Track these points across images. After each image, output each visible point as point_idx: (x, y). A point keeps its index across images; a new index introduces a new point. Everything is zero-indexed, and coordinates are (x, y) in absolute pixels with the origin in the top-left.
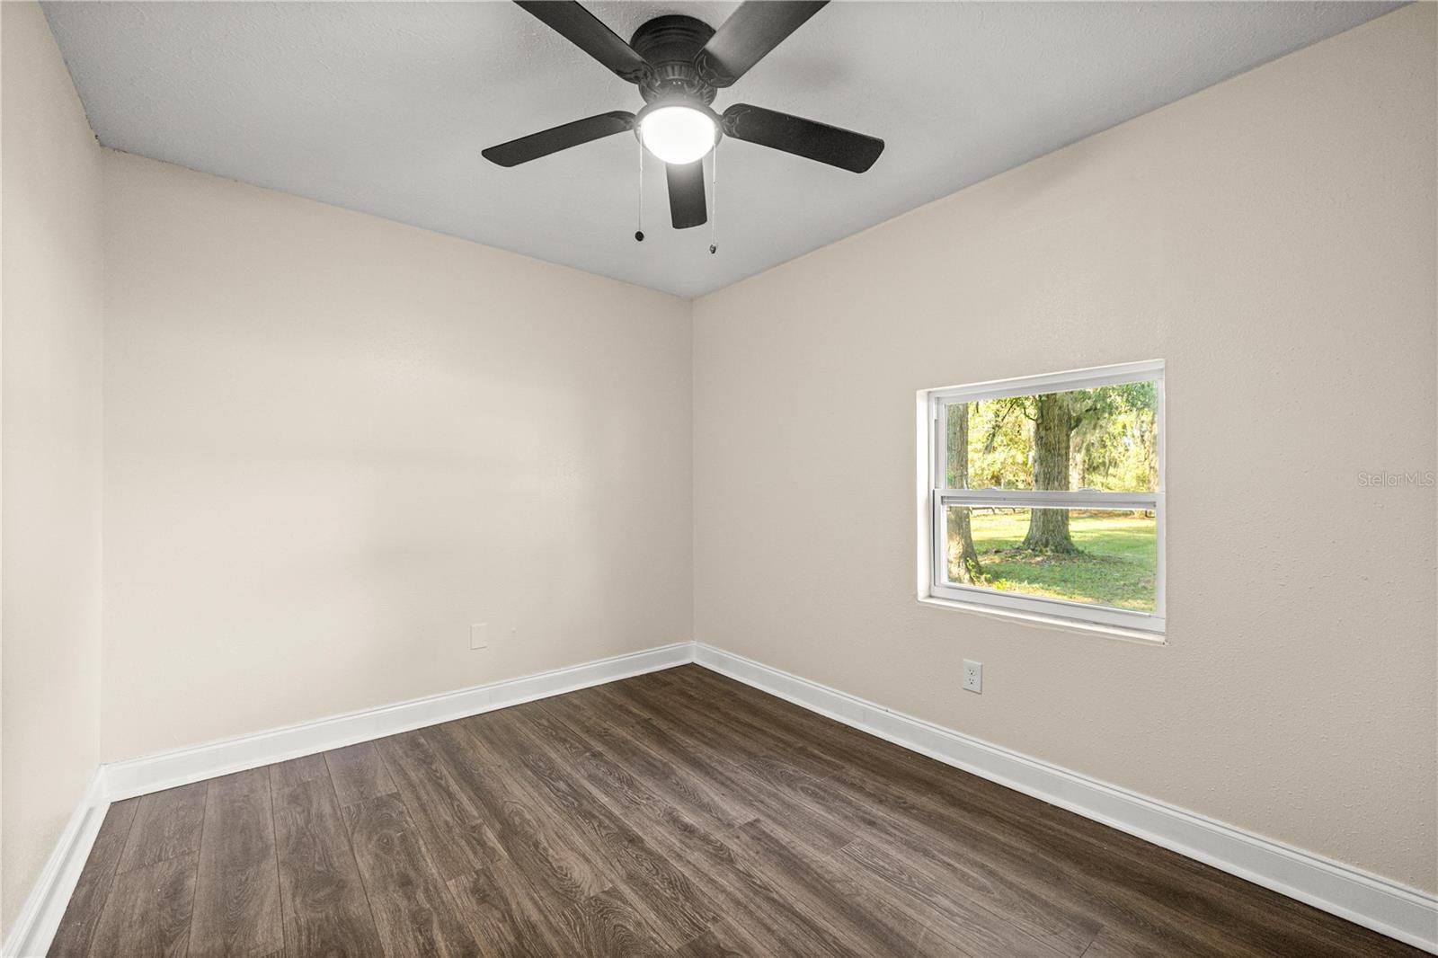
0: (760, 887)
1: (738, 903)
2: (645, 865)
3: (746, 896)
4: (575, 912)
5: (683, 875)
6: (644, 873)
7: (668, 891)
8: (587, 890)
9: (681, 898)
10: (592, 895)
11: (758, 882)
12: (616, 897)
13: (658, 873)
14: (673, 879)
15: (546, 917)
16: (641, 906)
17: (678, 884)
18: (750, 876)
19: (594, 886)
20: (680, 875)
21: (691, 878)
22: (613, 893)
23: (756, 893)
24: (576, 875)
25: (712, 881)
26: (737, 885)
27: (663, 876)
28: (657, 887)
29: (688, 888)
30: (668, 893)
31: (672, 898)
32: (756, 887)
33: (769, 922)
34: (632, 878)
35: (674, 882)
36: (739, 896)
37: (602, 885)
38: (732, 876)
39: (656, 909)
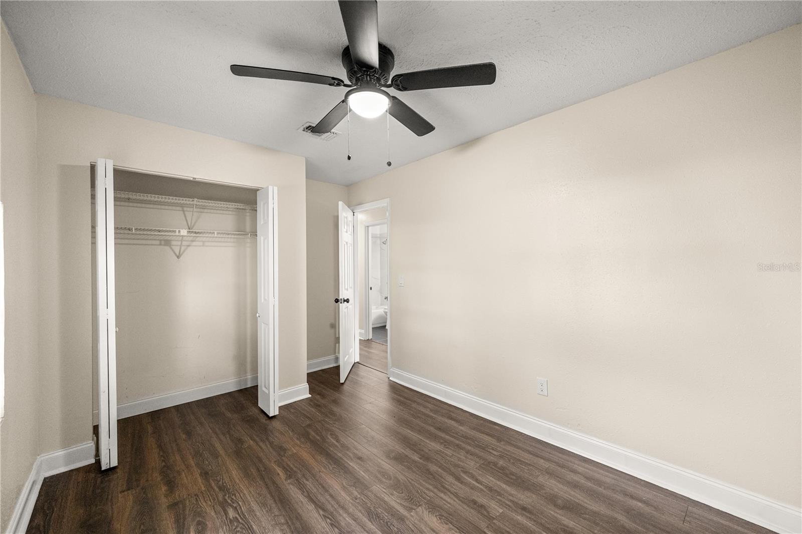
0: (328, 518)
1: (343, 508)
2: (396, 529)
3: (338, 512)
4: (425, 499)
5: (371, 522)
6: (395, 523)
7: (380, 512)
8: (424, 510)
9: (372, 509)
10: (420, 507)
11: (328, 520)
12: (407, 507)
13: (387, 523)
14: (378, 520)
15: (438, 496)
16: (393, 504)
17: (374, 517)
18: (332, 525)
19: (421, 512)
20: (374, 523)
21: (367, 521)
22: (410, 509)
23: (331, 514)
24: (435, 519)
25: (355, 520)
26: (341, 518)
27: (384, 522)
28: (387, 514)
29: (368, 514)
30: (379, 510)
31: (377, 508)
32: (330, 517)
33: (330, 499)
34: (401, 519)
35: (377, 518)
36: (341, 512)
37: (416, 513)
38: (343, 524)
39: (385, 502)
